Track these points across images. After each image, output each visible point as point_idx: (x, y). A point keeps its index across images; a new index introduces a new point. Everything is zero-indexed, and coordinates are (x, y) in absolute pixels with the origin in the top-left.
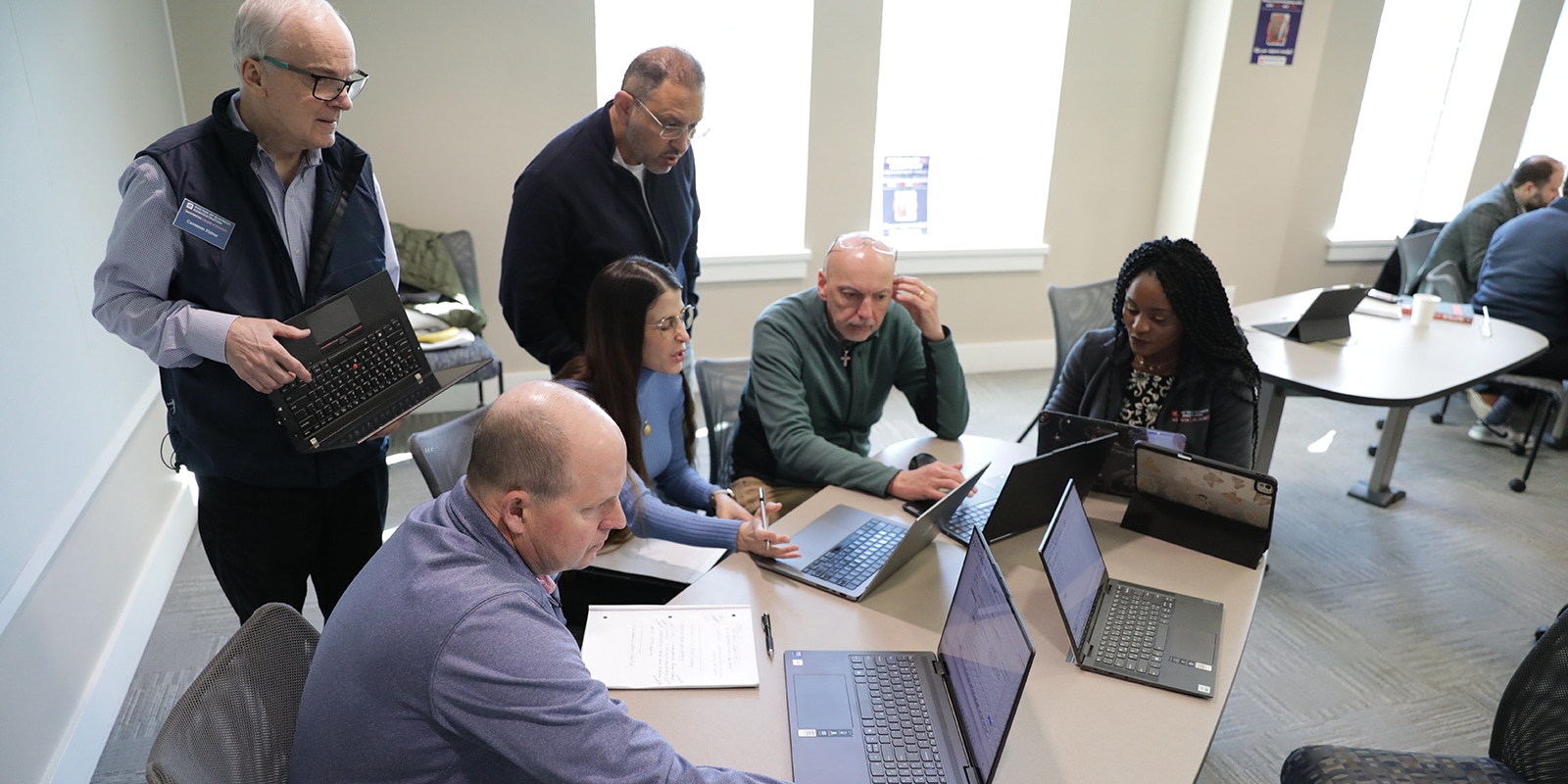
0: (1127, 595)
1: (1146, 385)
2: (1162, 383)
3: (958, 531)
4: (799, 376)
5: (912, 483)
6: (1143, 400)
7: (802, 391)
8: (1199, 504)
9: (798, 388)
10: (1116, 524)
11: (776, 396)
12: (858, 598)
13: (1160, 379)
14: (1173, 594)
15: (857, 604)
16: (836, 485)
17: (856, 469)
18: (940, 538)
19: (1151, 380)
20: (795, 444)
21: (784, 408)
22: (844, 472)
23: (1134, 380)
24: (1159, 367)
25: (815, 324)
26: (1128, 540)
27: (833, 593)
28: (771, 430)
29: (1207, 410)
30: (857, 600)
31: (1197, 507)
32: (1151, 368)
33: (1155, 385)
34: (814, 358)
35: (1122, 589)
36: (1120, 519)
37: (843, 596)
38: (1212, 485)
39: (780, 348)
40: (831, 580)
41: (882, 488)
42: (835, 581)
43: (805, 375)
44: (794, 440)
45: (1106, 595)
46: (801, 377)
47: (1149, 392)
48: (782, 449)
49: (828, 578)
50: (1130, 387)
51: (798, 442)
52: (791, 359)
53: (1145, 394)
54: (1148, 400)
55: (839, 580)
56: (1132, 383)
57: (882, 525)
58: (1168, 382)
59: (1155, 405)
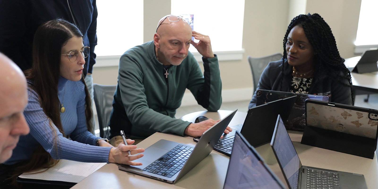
0: (313, 173)
1: (300, 83)
2: (307, 81)
3: (222, 148)
4: (142, 82)
5: (198, 128)
6: (299, 90)
7: (143, 88)
8: (340, 129)
9: (141, 87)
10: (299, 142)
11: (131, 90)
12: (173, 181)
13: (306, 80)
14: (336, 171)
15: (173, 185)
16: (159, 132)
17: (170, 123)
18: (213, 152)
19: (302, 81)
20: (139, 112)
21: (134, 96)
22: (163, 124)
23: (294, 81)
24: (305, 75)
25: (150, 58)
26: (306, 149)
27: (160, 180)
28: (127, 106)
29: (330, 92)
30: (173, 183)
31: (338, 131)
32: (301, 75)
33: (304, 83)
34: (149, 74)
35: (310, 170)
36: (300, 140)
37: (165, 181)
38: (346, 118)
39: (133, 68)
40: (159, 173)
41: (183, 131)
42: (161, 174)
43: (144, 81)
44: (138, 111)
45: (302, 173)
46: (143, 82)
47: (302, 86)
48: (132, 116)
49: (157, 173)
50: (293, 85)
51: (141, 111)
52: (138, 74)
53: (300, 87)
54: (302, 90)
55: (163, 173)
56: (293, 83)
57: (184, 147)
58: (310, 81)
59: (305, 92)
